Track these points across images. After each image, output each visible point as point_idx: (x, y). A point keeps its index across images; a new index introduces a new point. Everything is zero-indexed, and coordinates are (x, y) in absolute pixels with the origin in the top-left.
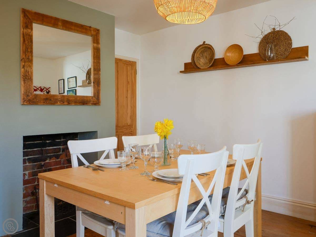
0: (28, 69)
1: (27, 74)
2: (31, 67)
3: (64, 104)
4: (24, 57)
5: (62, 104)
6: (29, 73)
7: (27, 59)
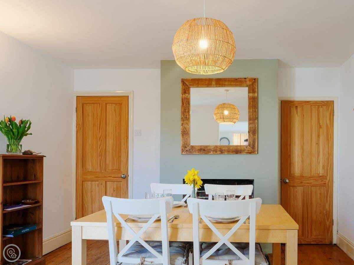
0: (186, 126)
1: (185, 130)
2: (188, 124)
3: (217, 153)
4: (183, 117)
5: (215, 154)
6: (187, 129)
7: (185, 118)
